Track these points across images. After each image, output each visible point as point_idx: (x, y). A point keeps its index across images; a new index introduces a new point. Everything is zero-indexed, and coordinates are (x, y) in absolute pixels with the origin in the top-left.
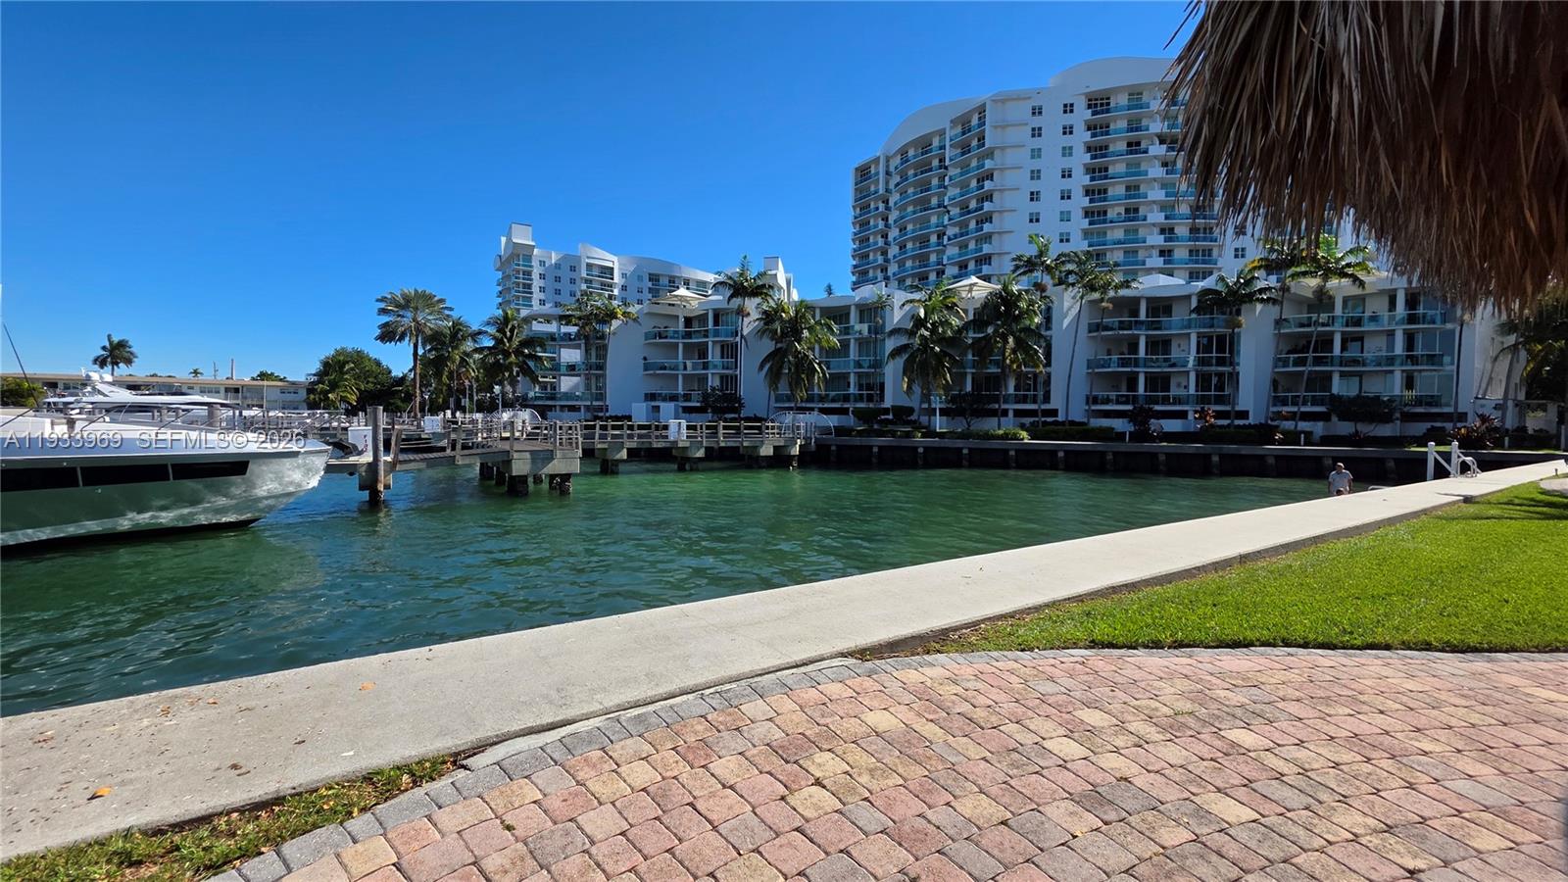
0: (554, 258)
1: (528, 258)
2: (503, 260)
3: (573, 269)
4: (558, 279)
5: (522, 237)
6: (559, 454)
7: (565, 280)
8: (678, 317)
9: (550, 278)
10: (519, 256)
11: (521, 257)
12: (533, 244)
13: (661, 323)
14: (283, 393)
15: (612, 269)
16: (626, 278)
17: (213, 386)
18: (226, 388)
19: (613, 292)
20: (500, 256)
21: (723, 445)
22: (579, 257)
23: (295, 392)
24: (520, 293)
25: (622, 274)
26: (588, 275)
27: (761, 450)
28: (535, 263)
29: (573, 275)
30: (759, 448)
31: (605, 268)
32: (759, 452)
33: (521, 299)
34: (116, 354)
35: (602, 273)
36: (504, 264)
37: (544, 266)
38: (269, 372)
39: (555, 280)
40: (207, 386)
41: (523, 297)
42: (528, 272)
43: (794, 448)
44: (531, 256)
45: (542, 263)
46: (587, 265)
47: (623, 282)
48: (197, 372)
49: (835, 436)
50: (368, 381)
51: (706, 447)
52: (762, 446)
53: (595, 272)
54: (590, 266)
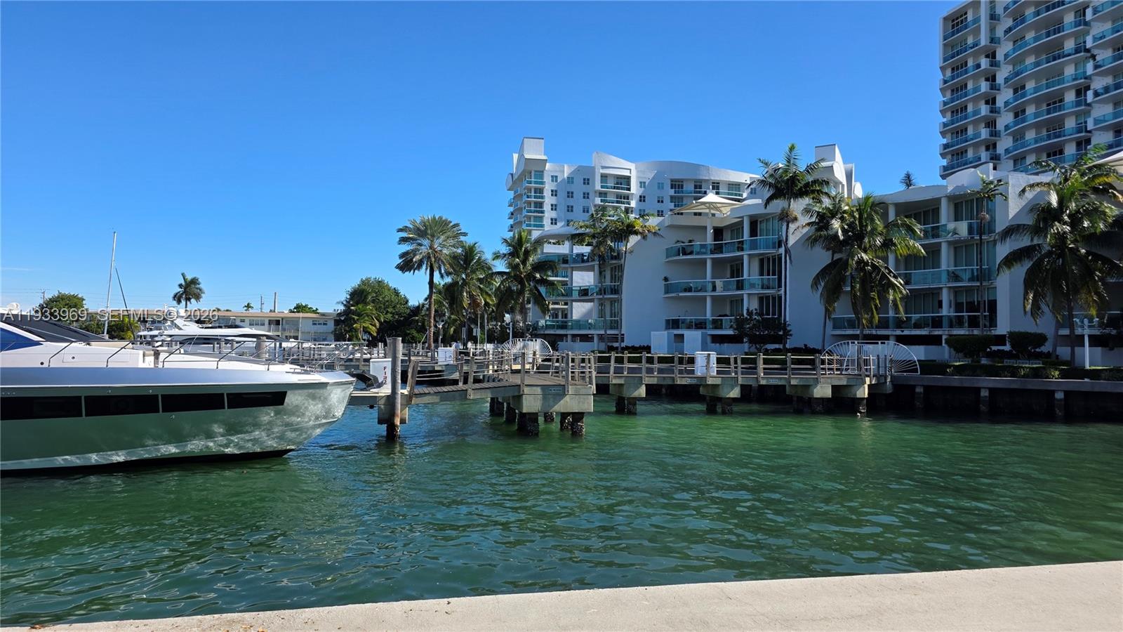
0: (567, 171)
1: (540, 174)
2: (515, 177)
3: (586, 182)
4: (570, 195)
5: (534, 151)
6: (571, 390)
7: (578, 195)
8: (705, 228)
9: (563, 194)
10: (532, 170)
11: (533, 173)
12: (544, 157)
13: (685, 237)
14: (315, 324)
15: (628, 178)
16: (644, 187)
17: (260, 319)
18: (269, 320)
19: (629, 204)
20: (512, 175)
21: (763, 382)
22: (593, 168)
23: (324, 324)
24: (531, 212)
25: (641, 183)
26: (602, 187)
27: (815, 390)
28: (547, 179)
29: (586, 188)
30: (812, 387)
31: (621, 178)
32: (813, 392)
33: (532, 219)
34: (189, 291)
35: (617, 184)
36: (516, 182)
37: (556, 181)
38: (304, 305)
39: (568, 197)
40: (255, 319)
41: (535, 217)
42: (540, 189)
43: (861, 389)
44: (543, 172)
45: (554, 178)
46: (601, 176)
47: (641, 192)
48: (248, 306)
49: (921, 374)
50: (387, 312)
51: (742, 386)
52: (816, 385)
53: (611, 183)
54: (607, 177)
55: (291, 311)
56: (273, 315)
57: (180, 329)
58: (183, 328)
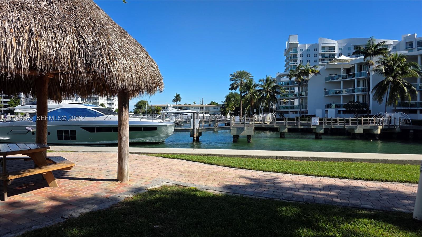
0: (307, 47)
1: (296, 49)
2: (287, 51)
3: (315, 50)
4: (308, 56)
5: (294, 40)
6: (246, 128)
7: (312, 56)
8: (340, 69)
9: (305, 56)
10: (293, 47)
11: (293, 49)
12: (298, 42)
13: (333, 73)
14: (214, 108)
15: (334, 47)
16: (342, 50)
17: (197, 107)
18: (200, 107)
19: (335, 57)
20: (286, 50)
21: (333, 127)
22: (318, 44)
23: (217, 108)
24: (292, 64)
25: (340, 48)
26: (322, 51)
27: (356, 131)
28: (299, 50)
29: (315, 53)
30: (355, 129)
31: (331, 47)
32: (355, 131)
33: (293, 66)
34: (177, 98)
35: (329, 49)
36: (287, 52)
37: (303, 51)
38: (213, 102)
39: (308, 57)
40: (196, 107)
41: (293, 65)
42: (296, 55)
43: (377, 130)
44: (297, 48)
45: (302, 50)
46: (322, 47)
47: (340, 52)
48: (194, 103)
49: (412, 125)
50: (238, 104)
51: (325, 129)
52: (356, 129)
53: (326, 50)
54: (324, 47)
55: (209, 104)
56: (202, 105)
57: (171, 111)
58: (172, 110)
